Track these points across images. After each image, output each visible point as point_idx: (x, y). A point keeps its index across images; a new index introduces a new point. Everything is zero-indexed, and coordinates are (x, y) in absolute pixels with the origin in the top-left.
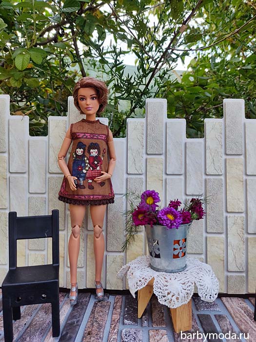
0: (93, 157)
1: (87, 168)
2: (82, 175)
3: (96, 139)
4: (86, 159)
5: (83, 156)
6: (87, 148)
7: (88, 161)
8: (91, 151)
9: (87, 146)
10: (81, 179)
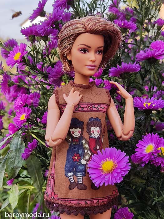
0: (94, 138)
1: (87, 157)
2: (80, 168)
3: (95, 111)
4: (84, 142)
5: (81, 138)
6: (85, 126)
7: (87, 146)
8: (92, 129)
10: (79, 175)
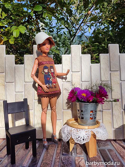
0: (52, 72)
1: (52, 78)
4: (50, 74)
9: (49, 68)
